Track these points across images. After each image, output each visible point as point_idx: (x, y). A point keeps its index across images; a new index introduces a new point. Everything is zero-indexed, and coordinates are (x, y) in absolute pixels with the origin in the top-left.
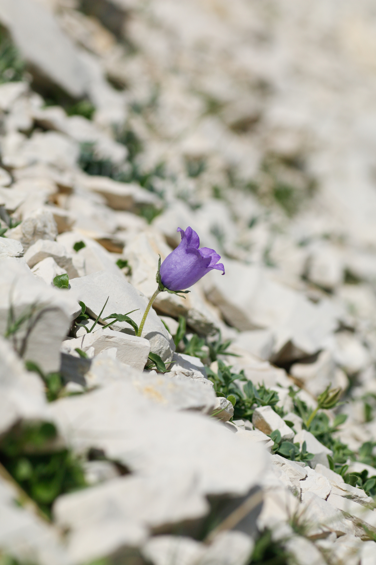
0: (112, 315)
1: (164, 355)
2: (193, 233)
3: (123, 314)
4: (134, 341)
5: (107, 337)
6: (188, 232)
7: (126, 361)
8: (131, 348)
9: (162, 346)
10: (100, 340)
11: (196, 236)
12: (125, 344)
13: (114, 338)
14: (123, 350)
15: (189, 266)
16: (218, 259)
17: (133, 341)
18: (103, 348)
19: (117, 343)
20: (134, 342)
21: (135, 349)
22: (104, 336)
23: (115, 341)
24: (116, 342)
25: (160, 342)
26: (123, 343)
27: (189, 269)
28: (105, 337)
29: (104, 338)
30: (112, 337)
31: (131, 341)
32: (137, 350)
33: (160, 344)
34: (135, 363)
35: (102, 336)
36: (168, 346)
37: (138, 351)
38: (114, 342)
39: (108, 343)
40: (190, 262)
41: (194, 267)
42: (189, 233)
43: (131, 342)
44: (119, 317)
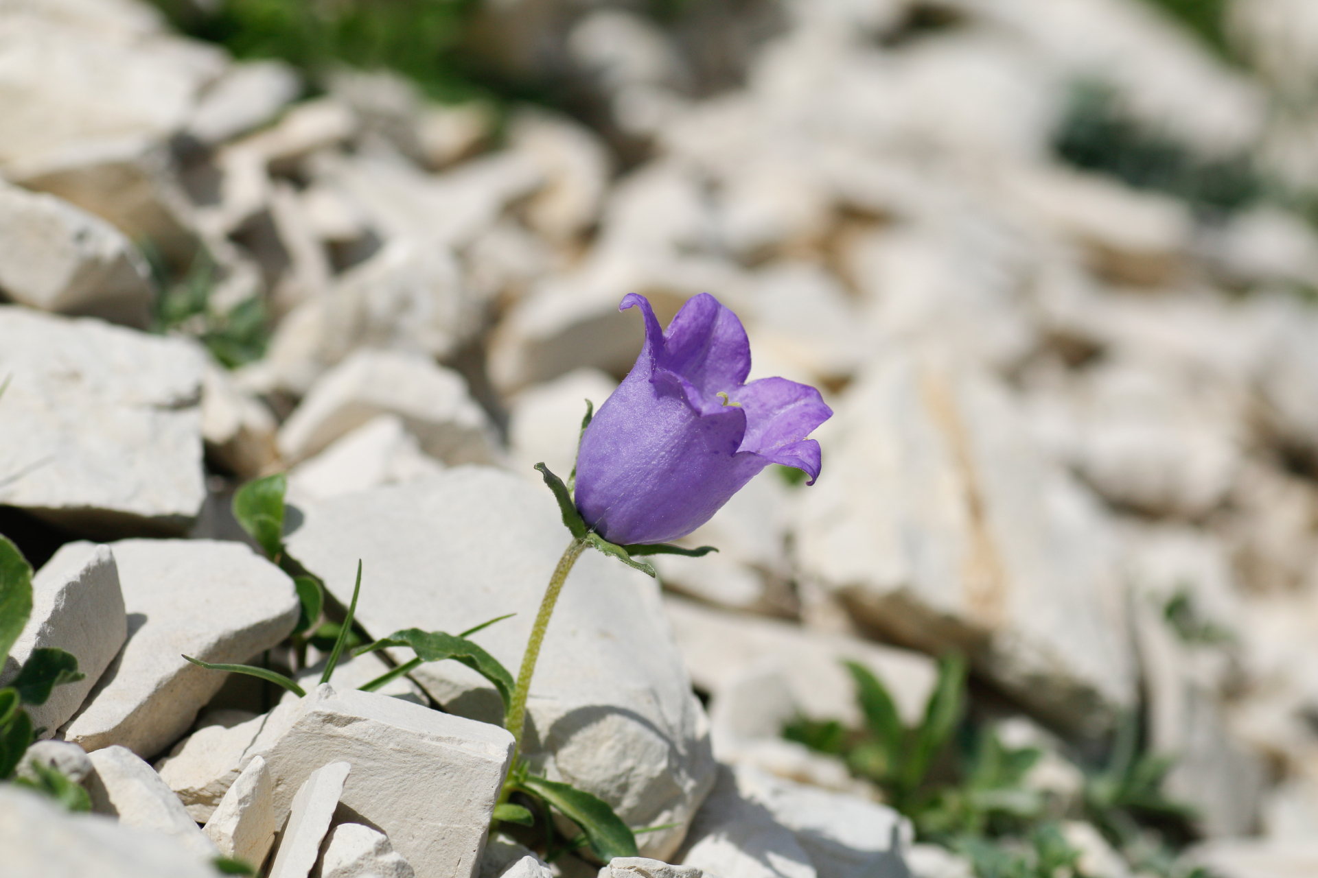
0: (401, 633)
1: (642, 796)
2: (720, 321)
3: (455, 632)
4: (439, 739)
5: (330, 719)
6: (692, 314)
7: (406, 816)
8: (425, 767)
9: (629, 763)
10: (304, 729)
11: (731, 331)
12: (398, 748)
13: (356, 725)
14: (396, 774)
15: (663, 447)
16: (814, 422)
17: (432, 739)
18: (320, 762)
19: (368, 743)
20: (434, 743)
21: (438, 769)
22: (319, 715)
23: (360, 737)
24: (367, 739)
25: (619, 747)
26: (391, 745)
27: (662, 457)
28: (322, 718)
29: (316, 722)
30: (350, 721)
31: (422, 736)
32: (448, 775)
33: (623, 754)
34: (440, 824)
35: (310, 715)
36: (663, 765)
37: (452, 777)
38: (357, 739)
39: (336, 742)
40: (666, 431)
41: (684, 448)
42: (695, 319)
43: (425, 741)
44: (430, 642)
